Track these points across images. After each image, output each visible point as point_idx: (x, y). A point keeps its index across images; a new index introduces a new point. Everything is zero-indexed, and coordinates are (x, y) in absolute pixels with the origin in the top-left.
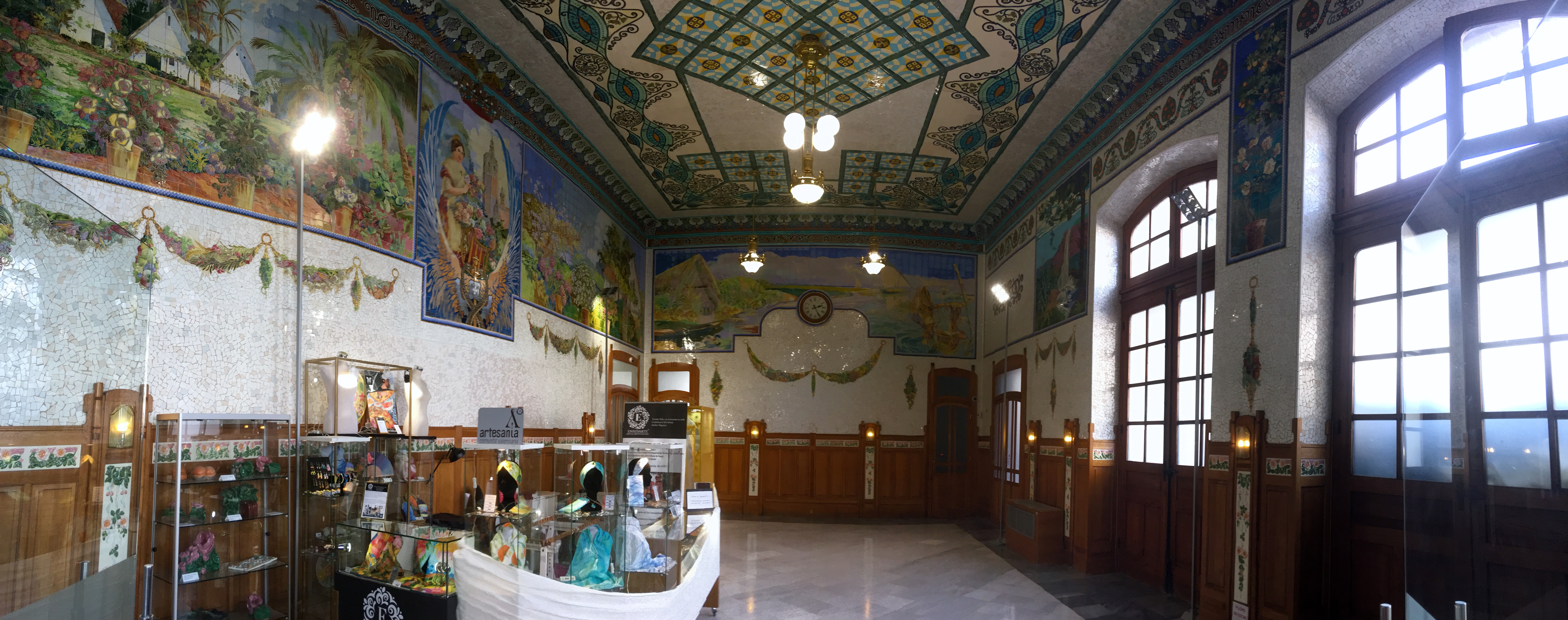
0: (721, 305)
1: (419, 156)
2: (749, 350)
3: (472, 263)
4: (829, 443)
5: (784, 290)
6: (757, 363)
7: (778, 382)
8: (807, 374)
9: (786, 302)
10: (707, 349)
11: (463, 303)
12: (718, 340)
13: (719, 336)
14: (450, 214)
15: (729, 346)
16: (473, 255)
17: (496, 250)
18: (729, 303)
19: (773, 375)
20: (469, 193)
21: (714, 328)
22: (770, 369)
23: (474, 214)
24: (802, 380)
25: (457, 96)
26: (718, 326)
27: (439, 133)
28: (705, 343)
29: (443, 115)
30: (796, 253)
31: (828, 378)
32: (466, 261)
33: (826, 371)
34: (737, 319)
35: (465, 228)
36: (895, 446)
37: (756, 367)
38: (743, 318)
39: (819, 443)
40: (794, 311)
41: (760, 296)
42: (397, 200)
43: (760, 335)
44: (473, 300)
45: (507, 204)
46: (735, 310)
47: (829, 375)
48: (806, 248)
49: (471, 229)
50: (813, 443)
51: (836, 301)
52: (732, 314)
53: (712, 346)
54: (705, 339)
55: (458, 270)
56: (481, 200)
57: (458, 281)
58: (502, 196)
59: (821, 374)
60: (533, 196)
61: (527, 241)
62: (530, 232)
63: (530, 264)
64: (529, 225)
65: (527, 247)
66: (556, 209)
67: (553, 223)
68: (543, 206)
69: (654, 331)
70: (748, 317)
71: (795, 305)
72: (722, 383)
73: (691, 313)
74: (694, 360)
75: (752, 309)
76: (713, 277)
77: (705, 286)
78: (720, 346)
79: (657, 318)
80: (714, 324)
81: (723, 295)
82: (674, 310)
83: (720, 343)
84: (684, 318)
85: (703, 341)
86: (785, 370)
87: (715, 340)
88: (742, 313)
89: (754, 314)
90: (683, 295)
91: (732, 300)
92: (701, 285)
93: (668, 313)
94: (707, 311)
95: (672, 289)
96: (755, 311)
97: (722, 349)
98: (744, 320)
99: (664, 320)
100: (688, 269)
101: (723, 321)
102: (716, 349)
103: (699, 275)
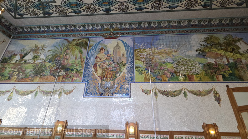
1: (87, 57)
3: (106, 77)
11: (101, 90)
14: (98, 67)
16: (107, 75)
17: (120, 70)
20: (106, 59)
23: (108, 64)
25: (103, 38)
27: (95, 50)
29: (98, 45)
32: (104, 77)
35: (103, 69)
42: (78, 70)
44: (106, 88)
45: (125, 56)
49: (107, 68)
55: (100, 81)
56: (112, 59)
57: (100, 84)
58: (123, 55)
60: (140, 49)
61: (137, 63)
62: (139, 60)
63: (141, 70)
64: (139, 58)
65: (138, 65)
66: (157, 47)
67: (155, 52)
68: (147, 49)
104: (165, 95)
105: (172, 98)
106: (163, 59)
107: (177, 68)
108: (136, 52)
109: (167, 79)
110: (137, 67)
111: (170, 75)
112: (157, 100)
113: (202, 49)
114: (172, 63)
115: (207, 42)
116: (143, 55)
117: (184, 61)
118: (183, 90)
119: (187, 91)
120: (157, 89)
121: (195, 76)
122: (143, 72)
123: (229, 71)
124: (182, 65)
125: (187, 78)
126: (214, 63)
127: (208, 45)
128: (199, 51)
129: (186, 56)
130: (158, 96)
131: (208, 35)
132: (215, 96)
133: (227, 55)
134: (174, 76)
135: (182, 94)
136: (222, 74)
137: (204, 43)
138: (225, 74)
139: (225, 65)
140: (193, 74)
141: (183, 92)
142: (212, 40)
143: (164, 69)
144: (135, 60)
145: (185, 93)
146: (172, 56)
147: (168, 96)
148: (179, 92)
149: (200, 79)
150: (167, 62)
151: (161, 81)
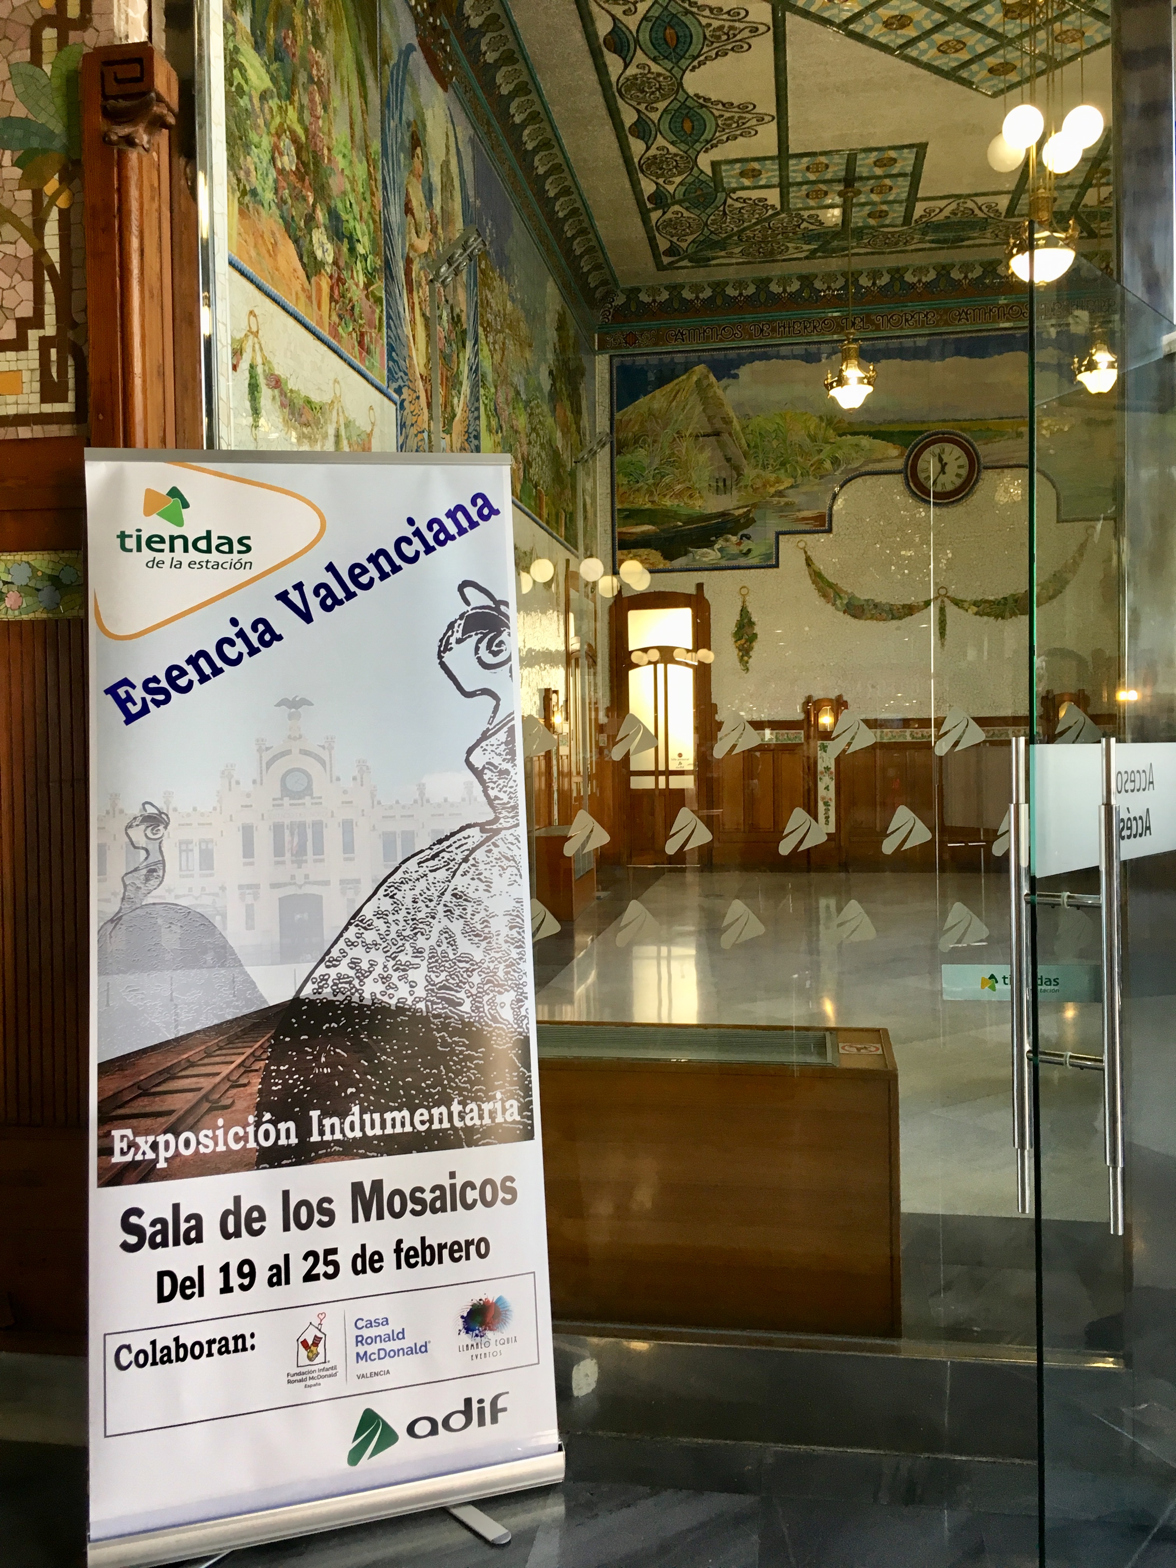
0: (750, 472)
2: (809, 562)
5: (875, 435)
6: (825, 586)
7: (869, 622)
8: (927, 603)
9: (880, 461)
10: (724, 563)
12: (746, 545)
13: (748, 537)
15: (768, 556)
18: (764, 467)
19: (858, 609)
20: (430, 250)
21: (737, 520)
22: (852, 598)
24: (918, 615)
26: (746, 515)
28: (721, 550)
31: (975, 609)
33: (969, 596)
34: (783, 500)
37: (825, 596)
38: (794, 497)
40: (900, 478)
41: (827, 448)
43: (829, 531)
46: (778, 481)
47: (975, 603)
48: (921, 342)
51: (986, 451)
52: (772, 490)
53: (734, 557)
54: (720, 543)
59: (957, 603)
69: (617, 530)
70: (804, 493)
71: (899, 464)
72: (757, 630)
73: (690, 492)
74: (700, 586)
75: (811, 478)
76: (732, 414)
77: (717, 434)
78: (750, 556)
79: (622, 502)
80: (737, 513)
81: (752, 451)
82: (656, 485)
83: (749, 551)
84: (676, 502)
85: (717, 546)
86: (882, 598)
87: (739, 544)
88: (792, 487)
89: (816, 488)
90: (673, 453)
91: (771, 461)
92: (709, 430)
93: (643, 491)
94: (722, 486)
95: (650, 440)
96: (817, 481)
97: (755, 561)
98: (796, 500)
99: (636, 506)
100: (681, 396)
101: (754, 505)
102: (742, 561)
103: (704, 410)
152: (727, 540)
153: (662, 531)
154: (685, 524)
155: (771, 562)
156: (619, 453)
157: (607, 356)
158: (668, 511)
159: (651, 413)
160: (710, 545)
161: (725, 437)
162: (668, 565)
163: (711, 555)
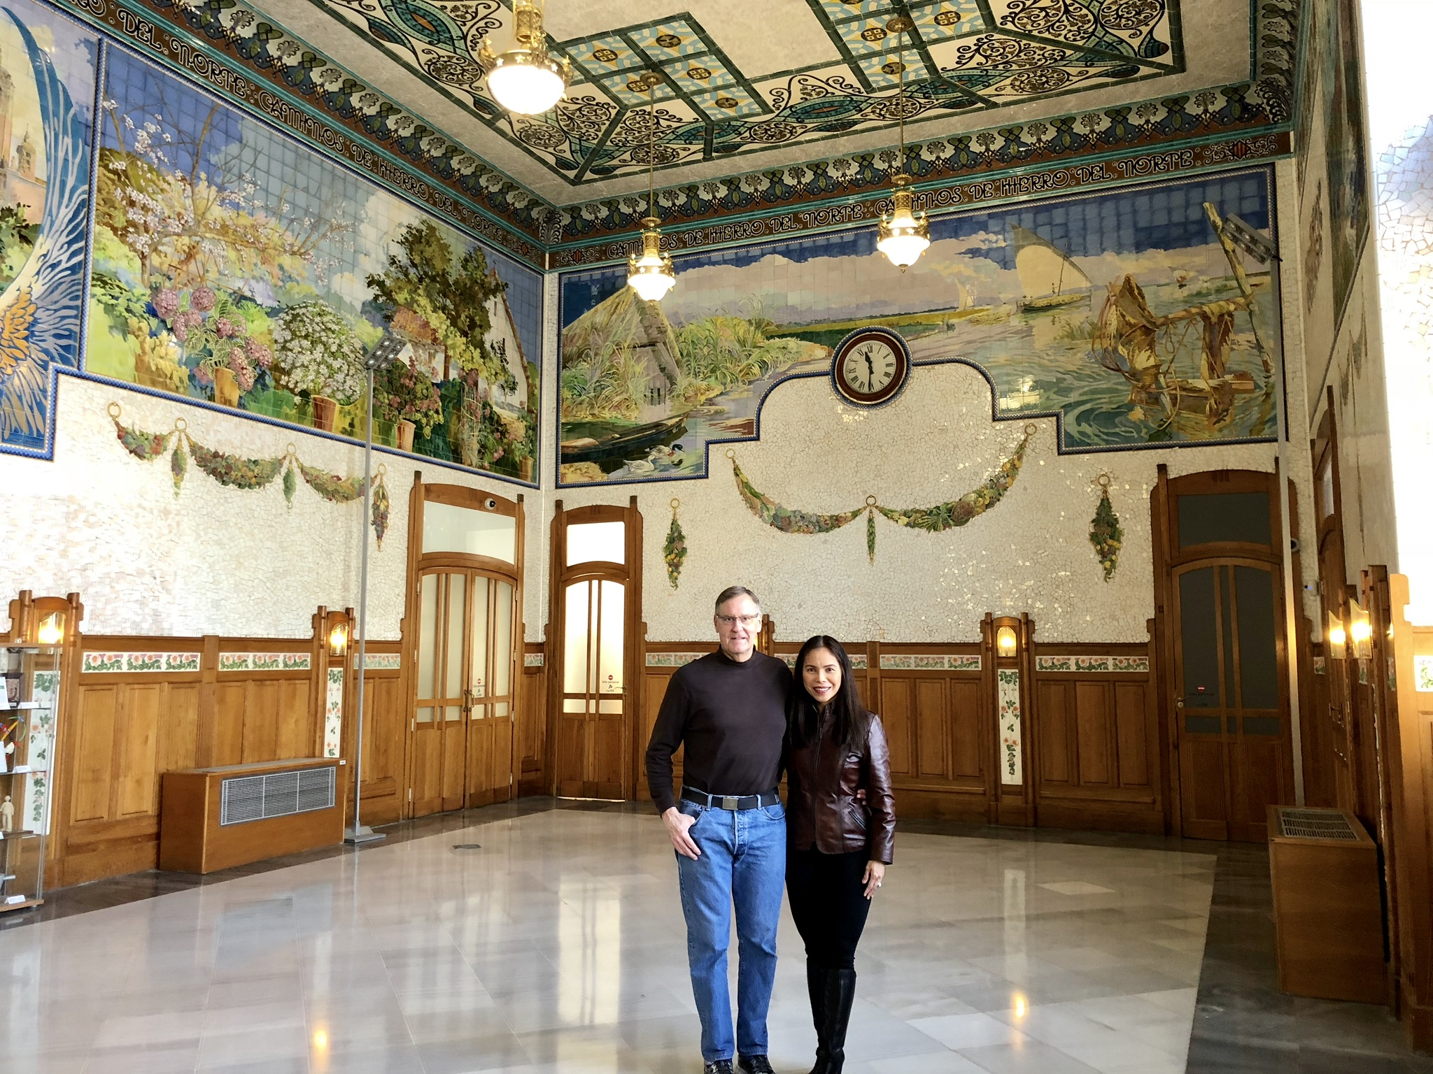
0: (683, 381)
2: (737, 471)
4: (912, 662)
5: (805, 336)
6: (751, 496)
7: (795, 535)
8: (855, 514)
10: (656, 475)
12: (678, 455)
13: (679, 447)
15: (698, 467)
18: (696, 375)
19: (783, 522)
21: (669, 431)
22: (779, 509)
24: (845, 528)
26: (678, 425)
28: (654, 462)
30: (828, 250)
31: (906, 520)
33: (899, 505)
36: (1073, 668)
37: (752, 507)
38: (725, 405)
39: (888, 662)
40: (827, 380)
41: (756, 354)
43: (757, 439)
46: (709, 388)
47: (905, 514)
50: (874, 662)
52: (703, 399)
53: (665, 469)
54: (654, 454)
58: (22, 152)
59: (886, 513)
60: (133, 157)
61: (109, 253)
62: (122, 233)
63: (122, 302)
64: (120, 221)
65: (112, 266)
66: (221, 189)
67: (208, 215)
68: (169, 178)
69: (561, 444)
70: (734, 400)
71: (826, 365)
72: (687, 544)
73: (627, 403)
74: (633, 499)
75: (740, 384)
76: (666, 323)
77: (652, 344)
78: (682, 466)
79: (566, 416)
80: (670, 423)
81: (685, 359)
82: (596, 397)
83: (681, 462)
84: (614, 414)
85: (651, 458)
86: (810, 509)
87: (671, 455)
88: (722, 394)
89: (745, 394)
90: (612, 366)
91: (703, 369)
92: (645, 341)
93: (585, 405)
94: (656, 396)
95: (592, 354)
96: (746, 387)
97: (686, 472)
98: (726, 408)
99: (578, 420)
100: (621, 309)
101: (687, 415)
102: (674, 472)
103: (641, 321)
104: (214, 472)
105: (239, 492)
106: (239, 273)
107: (284, 348)
108: (106, 167)
109: (235, 396)
110: (101, 280)
111: (250, 376)
112: (177, 494)
113: (388, 283)
114: (272, 313)
115: (411, 250)
116: (144, 208)
117: (318, 319)
118: (286, 463)
119: (297, 471)
120: (188, 438)
121: (338, 407)
122: (133, 321)
123: (437, 412)
124: (306, 337)
125: (311, 409)
126: (408, 363)
127: (412, 271)
128: (375, 290)
129: (329, 295)
130: (187, 476)
131: (425, 216)
132: (376, 507)
133: (449, 342)
134: (265, 387)
135: (278, 481)
136: (415, 422)
137: (401, 253)
138: (424, 421)
139: (433, 384)
140: (333, 395)
141: (284, 471)
142: (429, 251)
143: (231, 337)
144: (95, 228)
145: (287, 479)
146: (276, 271)
147: (224, 483)
148: (268, 470)
149: (351, 425)
150: (252, 300)
151: (211, 398)
152: (660, 451)
153: (601, 443)
154: (622, 436)
155: (702, 472)
156: (565, 367)
157: (556, 274)
158: (608, 423)
159: (594, 328)
160: (644, 456)
161: (660, 346)
162: (605, 477)
163: (642, 467)
